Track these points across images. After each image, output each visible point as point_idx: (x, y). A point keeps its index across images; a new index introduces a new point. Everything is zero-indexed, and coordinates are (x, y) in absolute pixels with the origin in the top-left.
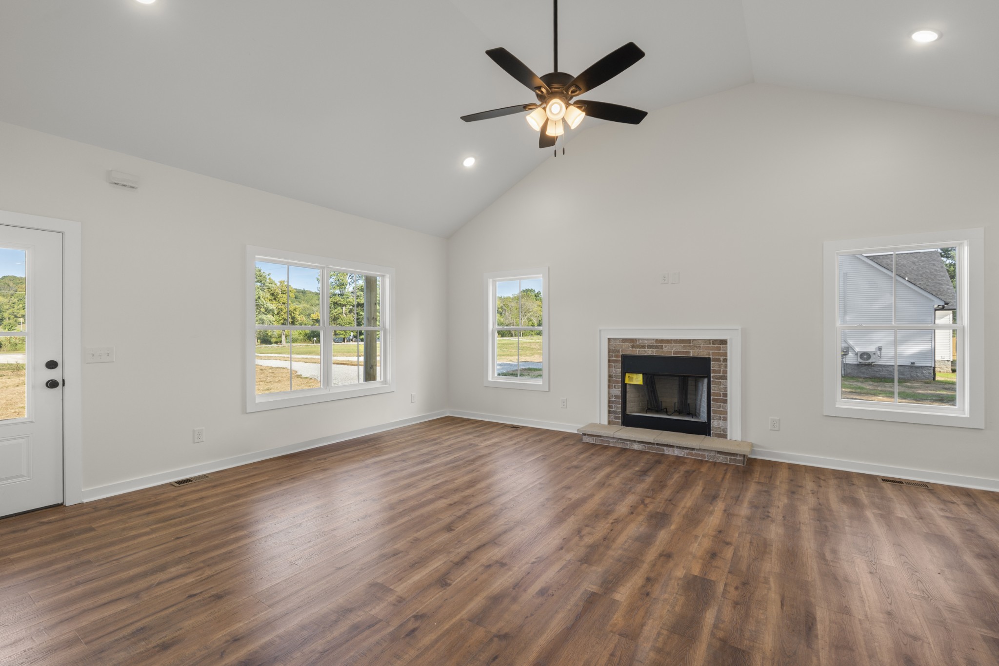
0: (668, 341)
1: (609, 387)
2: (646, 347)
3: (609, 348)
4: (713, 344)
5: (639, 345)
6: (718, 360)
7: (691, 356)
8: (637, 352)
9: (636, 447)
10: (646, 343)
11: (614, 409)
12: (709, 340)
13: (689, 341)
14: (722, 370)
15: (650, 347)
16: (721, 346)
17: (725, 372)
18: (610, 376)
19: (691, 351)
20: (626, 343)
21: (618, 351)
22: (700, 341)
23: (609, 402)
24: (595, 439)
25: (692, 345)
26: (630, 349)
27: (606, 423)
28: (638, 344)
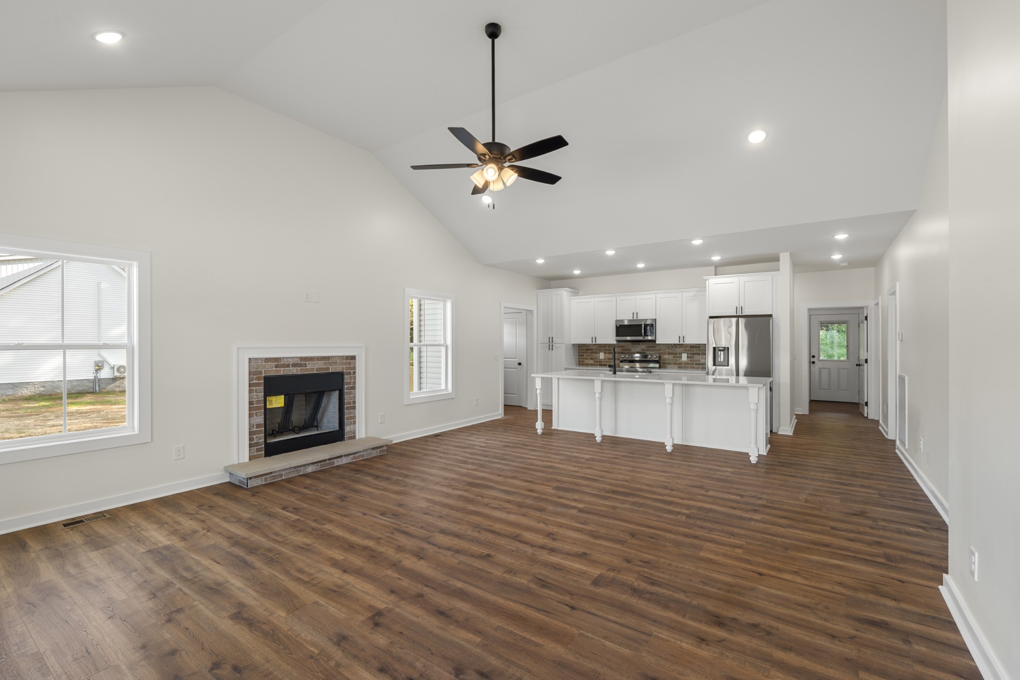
0: (311, 359)
1: (250, 416)
2: (291, 366)
3: (249, 370)
4: (346, 360)
5: (284, 364)
6: (349, 373)
7: (330, 371)
8: (282, 372)
9: (310, 469)
10: (291, 361)
11: (255, 441)
12: (344, 356)
13: (328, 358)
14: (352, 381)
15: (294, 365)
16: (352, 361)
17: (355, 383)
18: (251, 403)
19: (330, 367)
20: (270, 363)
21: (261, 373)
22: (337, 358)
23: (251, 433)
24: (265, 478)
25: (330, 361)
26: (274, 369)
27: (247, 460)
28: (282, 363)
